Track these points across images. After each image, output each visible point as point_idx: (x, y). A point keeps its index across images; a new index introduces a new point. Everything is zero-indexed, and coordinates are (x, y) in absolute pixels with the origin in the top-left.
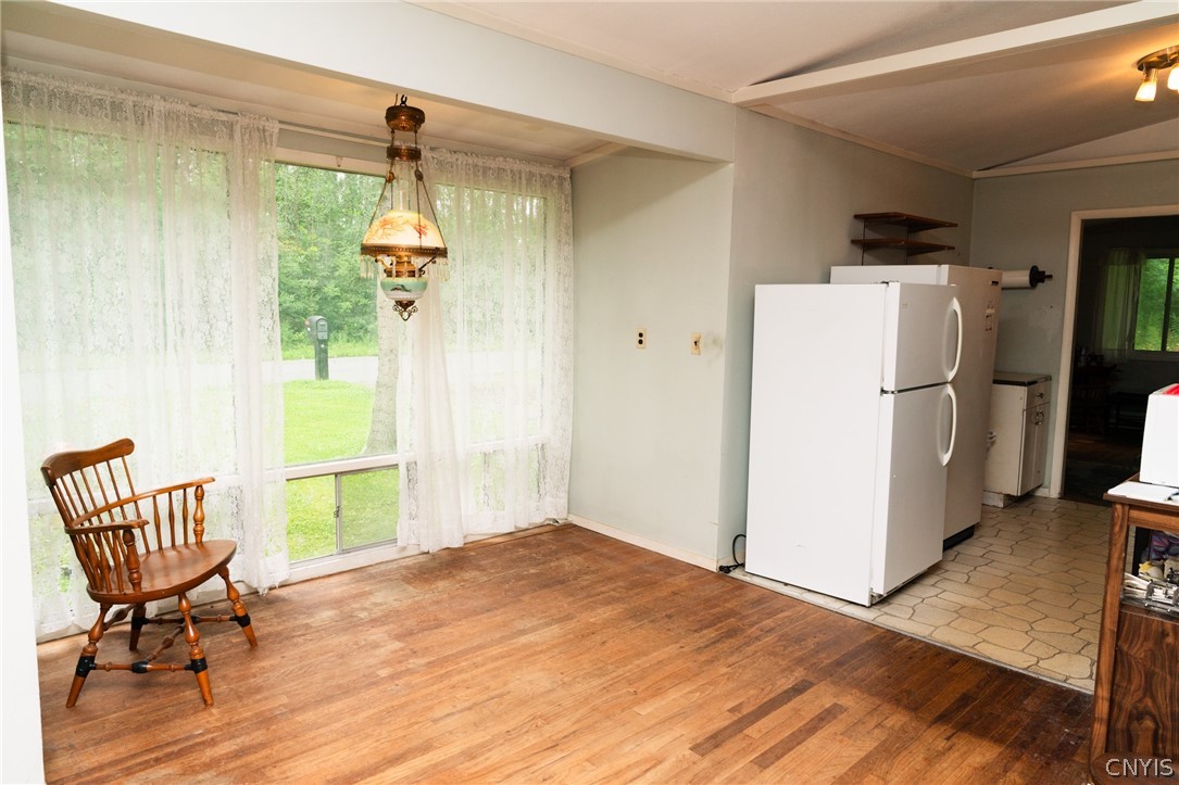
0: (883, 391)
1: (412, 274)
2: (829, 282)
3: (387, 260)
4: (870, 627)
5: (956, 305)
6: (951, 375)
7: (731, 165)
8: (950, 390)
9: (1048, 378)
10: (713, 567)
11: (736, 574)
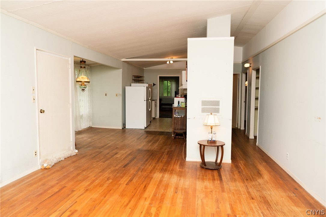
0: (145, 100)
1: (84, 85)
2: (131, 86)
3: (80, 83)
4: (145, 131)
5: (150, 89)
6: (150, 99)
7: (122, 69)
8: (150, 101)
9: (156, 100)
10: (121, 128)
11: (124, 129)
